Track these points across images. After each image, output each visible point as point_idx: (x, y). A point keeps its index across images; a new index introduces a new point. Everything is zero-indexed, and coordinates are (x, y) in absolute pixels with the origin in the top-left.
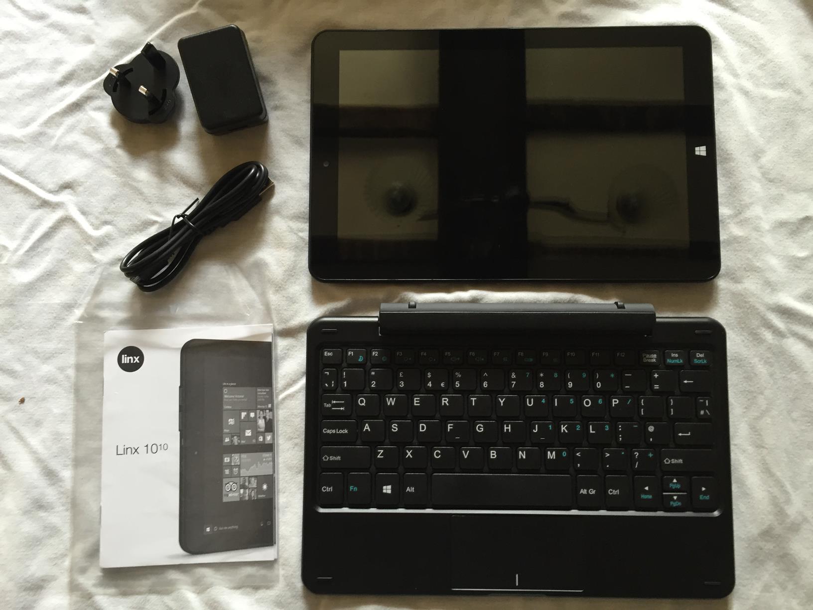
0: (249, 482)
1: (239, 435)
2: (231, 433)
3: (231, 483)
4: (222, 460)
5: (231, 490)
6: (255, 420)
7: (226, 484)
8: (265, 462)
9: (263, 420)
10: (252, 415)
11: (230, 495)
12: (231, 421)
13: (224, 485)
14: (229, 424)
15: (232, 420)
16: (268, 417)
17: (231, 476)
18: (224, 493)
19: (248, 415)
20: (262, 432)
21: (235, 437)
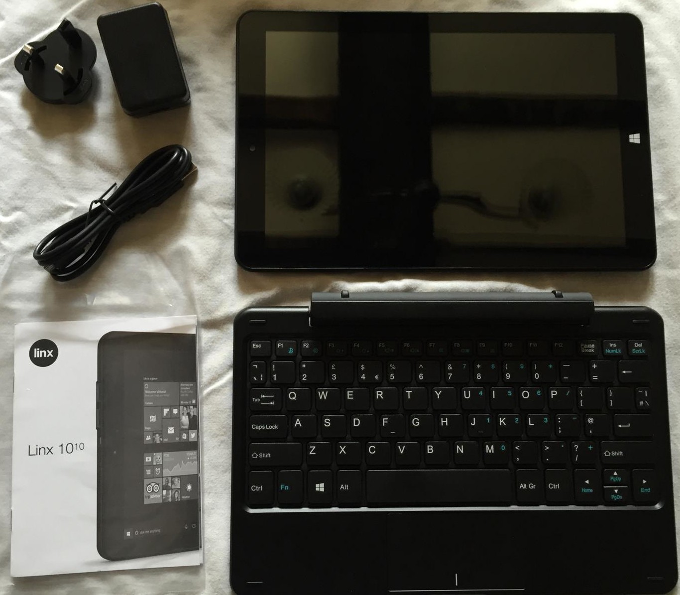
0: (173, 483)
1: (161, 432)
2: (153, 431)
3: (153, 484)
4: (143, 459)
5: (153, 491)
6: (178, 417)
7: (148, 485)
8: (189, 460)
9: (187, 417)
10: (175, 411)
11: (152, 497)
12: (153, 419)
13: (145, 486)
14: (151, 421)
15: (153, 417)
16: (192, 414)
17: (153, 476)
18: (146, 494)
19: (171, 411)
20: (186, 429)
21: (157, 435)
